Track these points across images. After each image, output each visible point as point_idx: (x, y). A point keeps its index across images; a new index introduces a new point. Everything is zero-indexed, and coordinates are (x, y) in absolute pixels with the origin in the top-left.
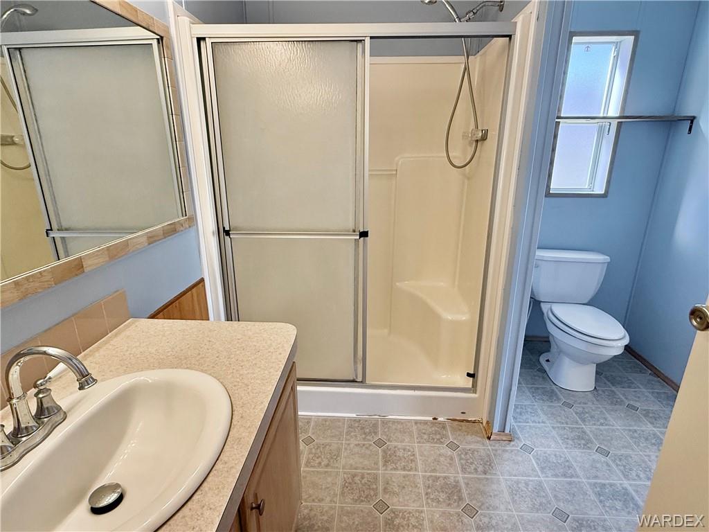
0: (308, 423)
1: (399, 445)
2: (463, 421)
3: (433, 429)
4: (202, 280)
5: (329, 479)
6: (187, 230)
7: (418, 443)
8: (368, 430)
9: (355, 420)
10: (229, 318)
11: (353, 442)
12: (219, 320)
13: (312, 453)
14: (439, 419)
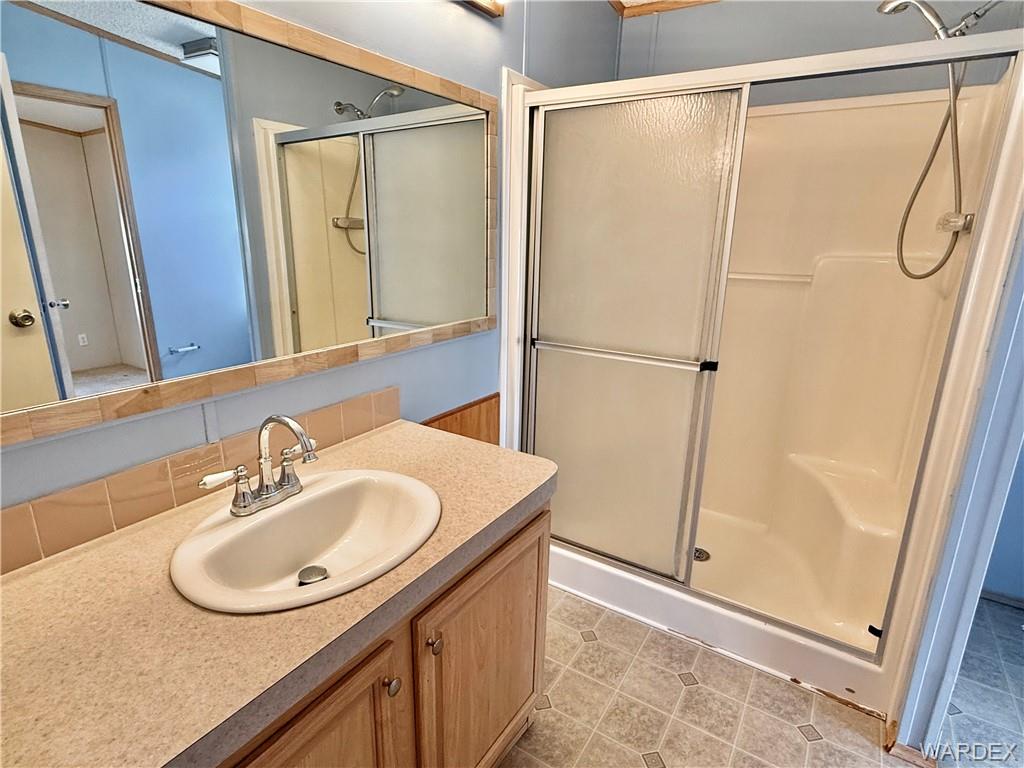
0: (598, 614)
1: (718, 694)
2: (847, 704)
3: (786, 694)
4: (497, 395)
5: (597, 695)
6: (485, 333)
7: (750, 703)
8: (677, 655)
9: (663, 635)
10: (523, 448)
11: (648, 662)
12: (512, 448)
13: (586, 653)
14: (803, 684)
